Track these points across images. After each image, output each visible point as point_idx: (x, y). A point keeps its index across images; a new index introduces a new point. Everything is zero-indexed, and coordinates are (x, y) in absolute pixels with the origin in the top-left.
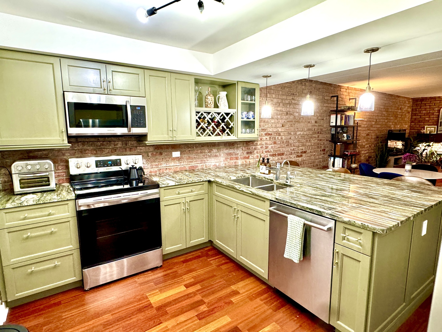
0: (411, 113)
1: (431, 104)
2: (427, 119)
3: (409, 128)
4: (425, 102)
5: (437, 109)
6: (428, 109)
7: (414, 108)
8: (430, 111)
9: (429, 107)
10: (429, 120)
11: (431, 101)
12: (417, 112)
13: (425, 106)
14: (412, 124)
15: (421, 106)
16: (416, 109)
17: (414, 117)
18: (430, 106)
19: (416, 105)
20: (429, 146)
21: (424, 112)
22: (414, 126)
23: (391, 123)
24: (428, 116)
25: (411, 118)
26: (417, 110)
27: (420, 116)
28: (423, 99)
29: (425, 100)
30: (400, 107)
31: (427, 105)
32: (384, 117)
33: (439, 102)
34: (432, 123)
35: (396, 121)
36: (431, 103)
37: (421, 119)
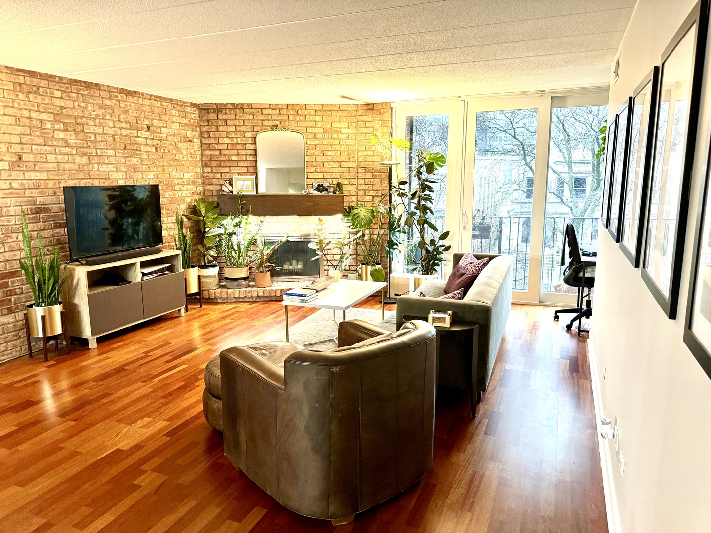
0: (197, 141)
1: (237, 123)
2: (234, 158)
3: (200, 181)
4: (225, 117)
5: (249, 135)
6: (233, 135)
7: (205, 129)
8: (237, 138)
9: (233, 129)
10: (238, 161)
11: (236, 115)
12: (212, 141)
13: (227, 125)
14: (206, 170)
15: (217, 127)
16: (209, 133)
17: (208, 152)
18: (235, 126)
19: (206, 124)
21: (226, 141)
22: (211, 175)
23: (110, 168)
24: (235, 152)
25: (202, 156)
26: (212, 134)
27: (220, 150)
28: (219, 109)
29: (224, 112)
30: (146, 122)
31: (229, 123)
32: (67, 150)
33: (251, 117)
34: (245, 170)
35: (134, 161)
36: (235, 119)
37: (222, 159)
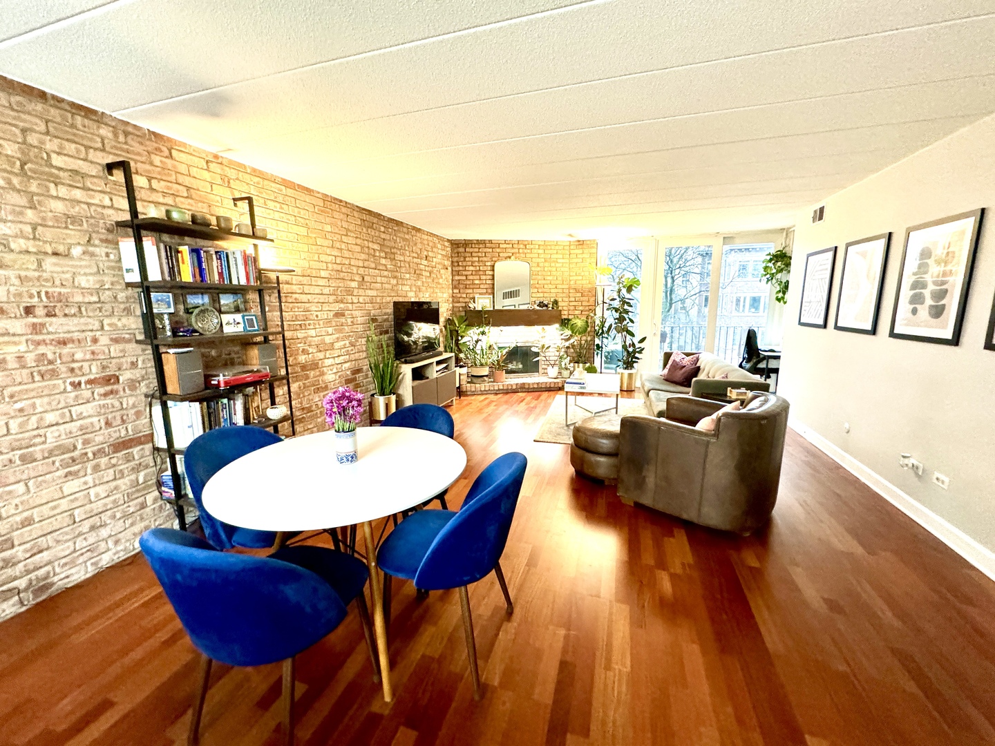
0: (450, 269)
1: (480, 254)
2: (477, 282)
3: (451, 299)
4: (471, 250)
5: (489, 264)
6: (476, 264)
7: (455, 259)
8: (479, 266)
9: (477, 259)
10: (480, 284)
11: (479, 248)
12: (461, 268)
13: (472, 256)
14: (455, 291)
15: (465, 258)
16: (458, 262)
17: (457, 278)
18: (479, 257)
19: (457, 255)
20: (483, 333)
21: (471, 268)
22: (459, 295)
23: (407, 288)
24: (478, 277)
25: (452, 280)
26: (460, 264)
27: (466, 276)
28: (467, 244)
29: (470, 246)
30: (426, 253)
31: (474, 254)
32: (386, 273)
33: (491, 250)
34: (485, 291)
35: (419, 283)
36: (479, 252)
37: (468, 282)
